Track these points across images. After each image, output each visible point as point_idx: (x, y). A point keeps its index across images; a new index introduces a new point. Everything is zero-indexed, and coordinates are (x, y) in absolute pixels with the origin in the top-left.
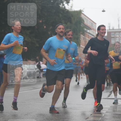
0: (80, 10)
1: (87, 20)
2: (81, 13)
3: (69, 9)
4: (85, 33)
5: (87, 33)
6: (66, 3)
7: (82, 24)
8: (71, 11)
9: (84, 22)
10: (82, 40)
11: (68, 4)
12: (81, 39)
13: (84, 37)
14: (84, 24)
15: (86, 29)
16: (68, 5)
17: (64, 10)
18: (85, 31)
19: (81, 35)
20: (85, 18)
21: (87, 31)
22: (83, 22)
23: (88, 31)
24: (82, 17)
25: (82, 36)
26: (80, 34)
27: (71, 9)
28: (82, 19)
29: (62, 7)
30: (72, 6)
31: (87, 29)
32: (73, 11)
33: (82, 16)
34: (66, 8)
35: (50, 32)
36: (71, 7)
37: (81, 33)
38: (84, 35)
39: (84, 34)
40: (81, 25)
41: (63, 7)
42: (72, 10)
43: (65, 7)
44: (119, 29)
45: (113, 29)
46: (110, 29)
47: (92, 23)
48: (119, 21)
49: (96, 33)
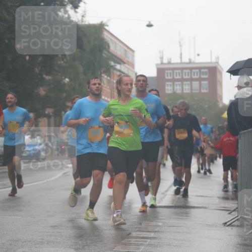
0: (102, 22)
1: (116, 43)
2: (104, 30)
3: (79, 21)
4: (112, 70)
5: (115, 72)
6: (71, 9)
7: (105, 52)
8: (82, 25)
9: (109, 47)
10: (105, 86)
11: (77, 10)
12: (104, 83)
13: (109, 78)
14: (108, 51)
15: (112, 63)
16: (76, 12)
18: (112, 66)
19: (103, 75)
20: (111, 40)
21: (115, 66)
22: (107, 47)
23: (118, 67)
24: (105, 37)
25: (106, 77)
26: (101, 73)
27: (82, 22)
28: (106, 42)
30: (85, 14)
31: (115, 62)
32: (86, 25)
33: (106, 35)
34: (72, 19)
35: (38, 68)
36: (83, 16)
37: (102, 71)
38: (109, 75)
39: (110, 73)
40: (104, 55)
42: (83, 23)
44: (181, 63)
45: (169, 63)
46: (162, 63)
47: (126, 51)
48: (181, 46)
49: (134, 72)
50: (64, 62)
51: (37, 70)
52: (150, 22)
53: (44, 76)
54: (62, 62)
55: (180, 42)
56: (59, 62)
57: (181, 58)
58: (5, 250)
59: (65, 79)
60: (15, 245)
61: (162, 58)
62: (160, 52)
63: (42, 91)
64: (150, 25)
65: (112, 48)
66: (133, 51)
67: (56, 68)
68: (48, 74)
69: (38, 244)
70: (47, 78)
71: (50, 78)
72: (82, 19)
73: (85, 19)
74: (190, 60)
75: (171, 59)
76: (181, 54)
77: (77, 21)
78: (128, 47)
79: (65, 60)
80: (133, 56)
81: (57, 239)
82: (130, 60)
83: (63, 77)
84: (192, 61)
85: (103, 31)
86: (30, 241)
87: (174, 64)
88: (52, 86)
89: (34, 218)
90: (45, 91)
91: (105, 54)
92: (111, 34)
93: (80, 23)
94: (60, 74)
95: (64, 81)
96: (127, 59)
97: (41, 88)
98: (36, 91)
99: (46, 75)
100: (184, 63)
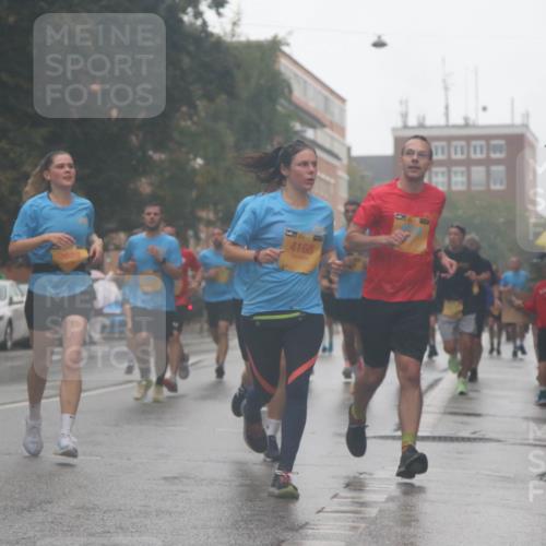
0: (276, 37)
1: (305, 82)
2: (279, 53)
3: (225, 33)
6: (210, 7)
7: (282, 101)
8: (231, 43)
9: (291, 91)
11: (221, 10)
14: (290, 101)
15: (298, 126)
16: (219, 14)
17: (203, 36)
18: (297, 133)
20: (296, 76)
21: (305, 131)
22: (286, 90)
23: (310, 134)
24: (283, 69)
27: (233, 35)
28: (284, 81)
29: (192, 24)
30: (239, 20)
31: (303, 123)
32: (240, 43)
33: (284, 65)
34: (210, 29)
35: (137, 136)
36: (234, 24)
37: (275, 143)
40: (279, 108)
41: (199, 22)
42: (235, 39)
43: (205, 24)
44: (447, 126)
45: (421, 126)
46: (405, 127)
47: (326, 99)
48: (446, 89)
49: (344, 145)
50: (194, 123)
51: (134, 139)
52: (379, 37)
53: (151, 153)
54: (189, 123)
55: (444, 81)
56: (183, 123)
57: (447, 115)
58: (65, 529)
59: (195, 159)
60: (87, 519)
61: (405, 116)
62: (401, 102)
63: (145, 186)
64: (379, 44)
65: (298, 94)
66: (343, 100)
67: (176, 135)
68: (159, 147)
69: (137, 516)
70: (157, 156)
71: (163, 156)
72: (233, 30)
73: (238, 30)
74: (466, 119)
75: (424, 118)
76: (447, 108)
77: (222, 34)
78: (332, 92)
79: (195, 118)
80: (343, 111)
81: (177, 506)
82: (336, 119)
83: (191, 156)
84: (471, 123)
85: (277, 57)
86: (120, 510)
87: (432, 127)
88: (167, 174)
89: (129, 459)
90: (151, 184)
91: (282, 105)
92: (295, 63)
93: (228, 39)
94: (184, 150)
95: (192, 163)
96: (328, 117)
97: (144, 180)
98: (132, 186)
99: (155, 152)
100: (454, 126)
